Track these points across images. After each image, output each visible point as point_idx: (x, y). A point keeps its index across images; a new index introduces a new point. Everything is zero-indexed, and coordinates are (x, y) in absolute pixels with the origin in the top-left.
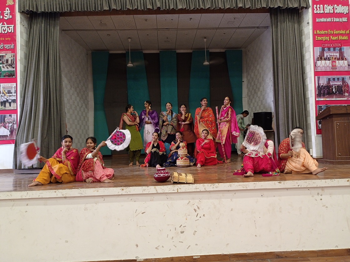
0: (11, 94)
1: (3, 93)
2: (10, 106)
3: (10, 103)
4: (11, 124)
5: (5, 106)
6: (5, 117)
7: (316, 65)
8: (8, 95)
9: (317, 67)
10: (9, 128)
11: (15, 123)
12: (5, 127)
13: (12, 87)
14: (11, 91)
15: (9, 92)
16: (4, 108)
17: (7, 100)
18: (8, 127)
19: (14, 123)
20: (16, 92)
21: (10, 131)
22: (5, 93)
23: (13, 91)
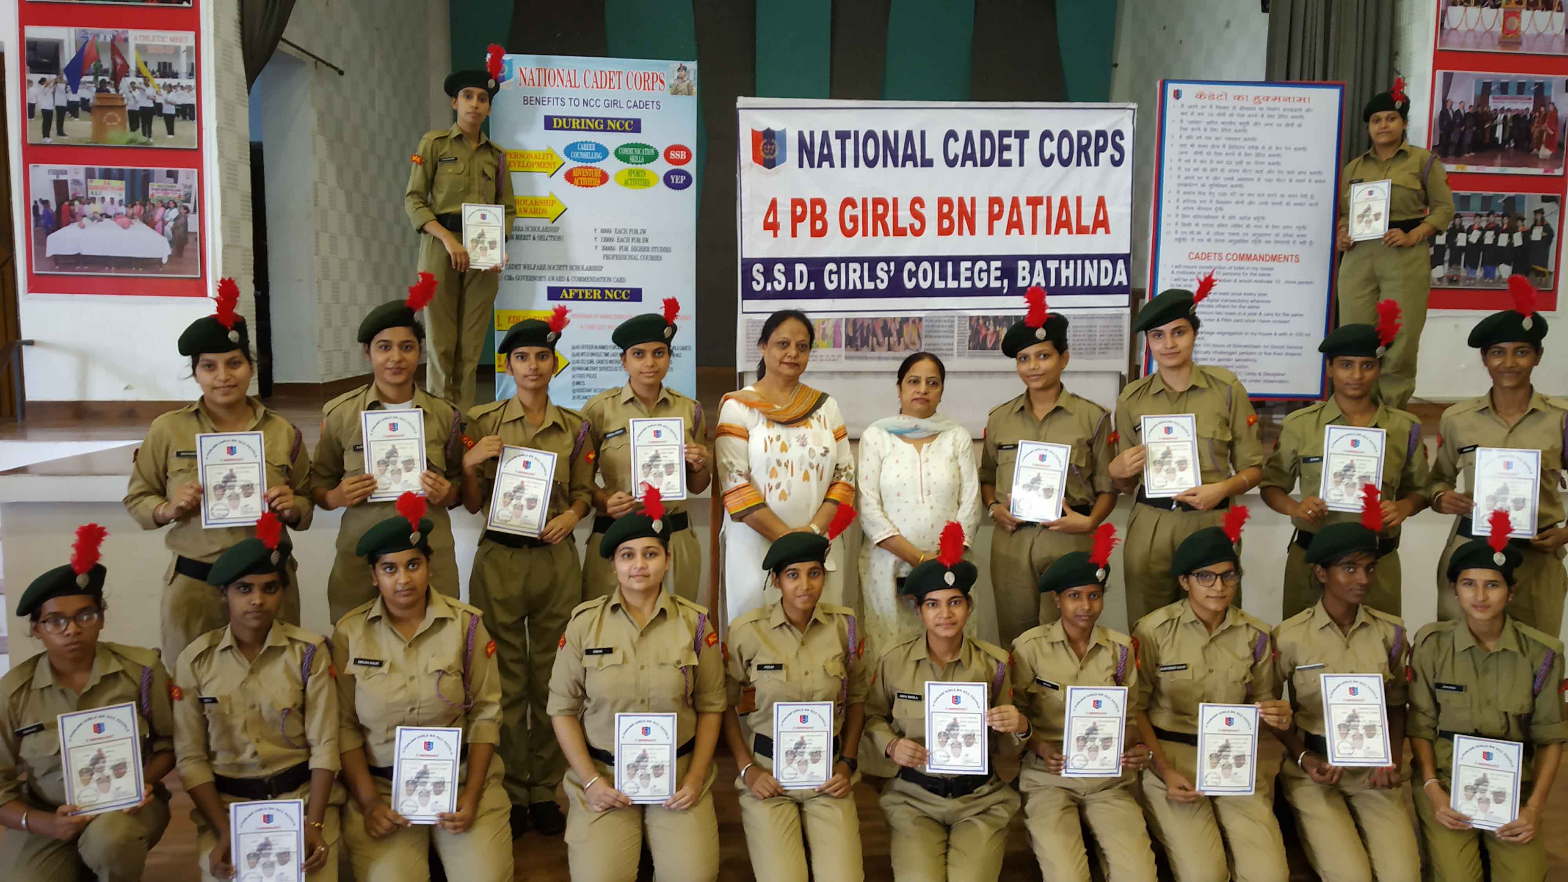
0: (173, 82)
1: (139, 74)
2: (171, 131)
3: (170, 121)
4: (174, 213)
5: (148, 132)
6: (147, 178)
7: (1442, 24)
8: (161, 81)
9: (1445, 32)
10: (168, 228)
11: (191, 206)
12: (152, 224)
13: (177, 49)
14: (175, 68)
15: (166, 71)
16: (145, 139)
17: (158, 107)
18: (165, 223)
19: (186, 208)
20: (195, 71)
21: (171, 243)
22: (145, 72)
23: (182, 65)
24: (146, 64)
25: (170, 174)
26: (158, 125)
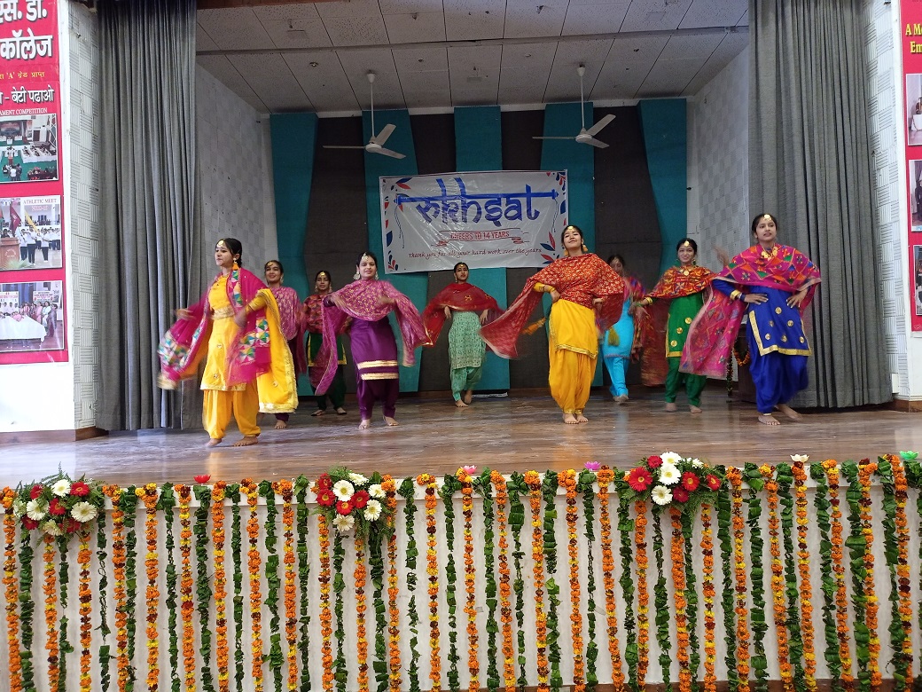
2: (46, 258)
3: (45, 251)
4: (48, 309)
5: (32, 260)
6: (32, 289)
7: (910, 128)
9: (913, 133)
10: (44, 320)
11: (58, 304)
12: (34, 317)
13: (50, 207)
16: (31, 264)
17: (39, 243)
18: (42, 316)
19: (56, 306)
20: (61, 219)
21: (46, 328)
23: (52, 217)
24: (31, 217)
25: (46, 285)
26: (39, 254)
